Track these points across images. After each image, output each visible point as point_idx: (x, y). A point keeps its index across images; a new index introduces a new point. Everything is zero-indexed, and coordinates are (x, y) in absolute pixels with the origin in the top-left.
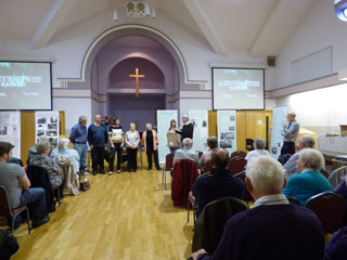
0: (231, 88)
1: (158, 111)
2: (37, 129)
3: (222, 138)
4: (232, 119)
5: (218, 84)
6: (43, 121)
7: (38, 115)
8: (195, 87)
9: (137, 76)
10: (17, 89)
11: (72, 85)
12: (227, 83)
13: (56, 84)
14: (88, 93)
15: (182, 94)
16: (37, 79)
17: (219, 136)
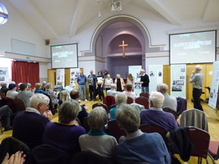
0: (185, 48)
1: (130, 67)
2: (71, 77)
3: (174, 84)
4: (183, 71)
5: (174, 46)
6: (73, 73)
7: (72, 70)
8: (157, 50)
9: (123, 45)
10: (64, 58)
11: (87, 54)
12: (181, 44)
13: (80, 54)
14: (94, 58)
15: (147, 55)
16: (71, 53)
17: (172, 82)
